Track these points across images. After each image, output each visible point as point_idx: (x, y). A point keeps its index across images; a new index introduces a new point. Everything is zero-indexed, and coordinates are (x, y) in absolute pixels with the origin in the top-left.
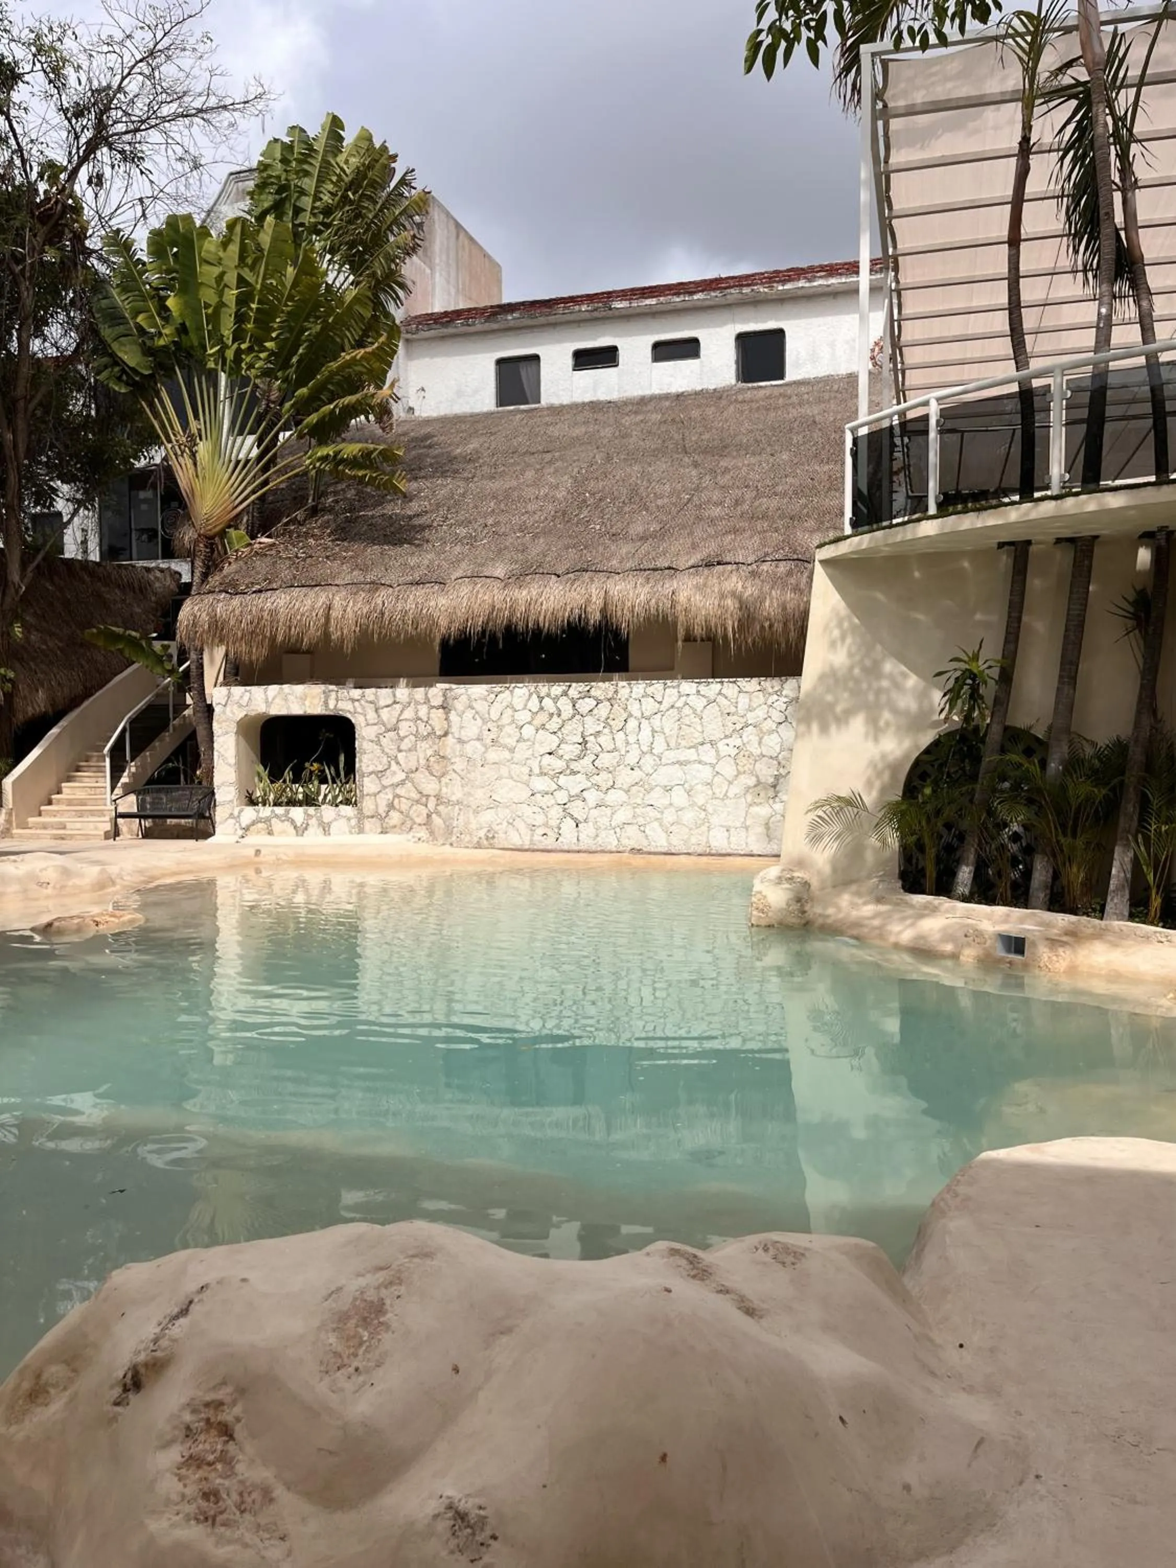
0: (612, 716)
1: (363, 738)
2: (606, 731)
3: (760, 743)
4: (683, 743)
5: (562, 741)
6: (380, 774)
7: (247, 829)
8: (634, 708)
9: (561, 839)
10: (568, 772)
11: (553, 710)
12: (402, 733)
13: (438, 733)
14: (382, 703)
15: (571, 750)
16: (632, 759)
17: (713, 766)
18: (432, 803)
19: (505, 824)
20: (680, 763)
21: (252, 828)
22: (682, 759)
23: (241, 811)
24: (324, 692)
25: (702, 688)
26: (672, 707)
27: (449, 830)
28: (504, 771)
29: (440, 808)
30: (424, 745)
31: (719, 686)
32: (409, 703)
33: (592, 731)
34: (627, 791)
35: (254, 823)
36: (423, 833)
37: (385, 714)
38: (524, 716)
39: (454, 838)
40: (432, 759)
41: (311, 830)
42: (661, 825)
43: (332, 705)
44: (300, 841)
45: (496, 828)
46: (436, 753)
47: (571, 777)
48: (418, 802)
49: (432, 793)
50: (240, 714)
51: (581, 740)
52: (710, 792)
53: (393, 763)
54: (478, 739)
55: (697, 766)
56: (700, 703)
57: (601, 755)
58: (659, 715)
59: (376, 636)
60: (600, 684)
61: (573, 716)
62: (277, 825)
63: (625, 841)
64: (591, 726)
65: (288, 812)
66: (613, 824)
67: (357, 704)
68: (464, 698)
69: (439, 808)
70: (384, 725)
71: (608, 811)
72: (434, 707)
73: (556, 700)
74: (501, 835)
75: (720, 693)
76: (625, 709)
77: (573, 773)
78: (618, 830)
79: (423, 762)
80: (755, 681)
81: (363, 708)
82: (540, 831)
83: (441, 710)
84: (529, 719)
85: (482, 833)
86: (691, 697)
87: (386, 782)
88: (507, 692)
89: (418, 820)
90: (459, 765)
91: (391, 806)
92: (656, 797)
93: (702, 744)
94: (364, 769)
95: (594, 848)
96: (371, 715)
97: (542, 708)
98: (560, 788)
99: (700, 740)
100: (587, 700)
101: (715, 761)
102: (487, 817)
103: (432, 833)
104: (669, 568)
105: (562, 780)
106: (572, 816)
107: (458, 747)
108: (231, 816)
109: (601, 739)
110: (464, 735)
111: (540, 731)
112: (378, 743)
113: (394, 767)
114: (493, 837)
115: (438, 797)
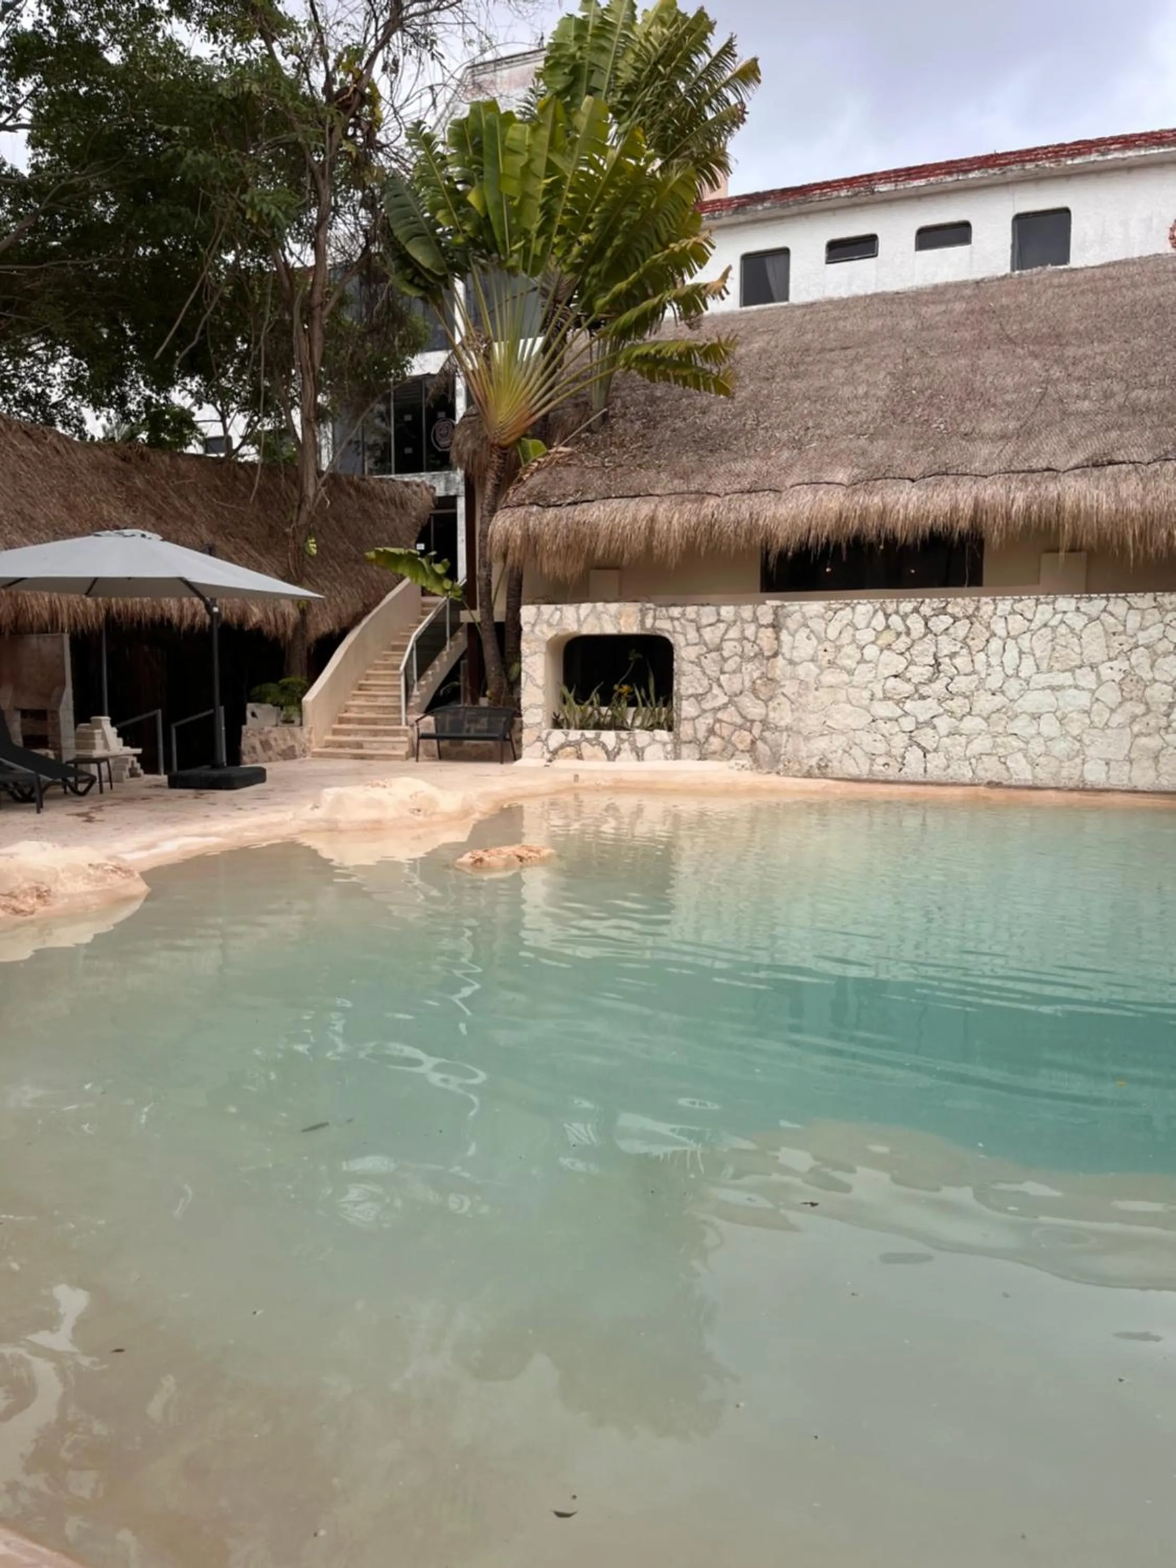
0: (971, 636)
1: (683, 659)
2: (964, 651)
3: (1152, 667)
4: (1057, 666)
5: (911, 663)
6: (698, 698)
7: (555, 753)
8: (999, 627)
9: (905, 770)
10: (916, 696)
11: (901, 628)
12: (726, 654)
13: (767, 654)
14: (704, 621)
15: (919, 672)
16: (994, 682)
17: (1093, 692)
18: (756, 731)
19: (840, 752)
20: (1053, 688)
21: (560, 752)
22: (1055, 683)
23: (549, 734)
24: (641, 610)
25: (1083, 605)
26: (1045, 625)
27: (776, 758)
28: (842, 695)
29: (767, 734)
30: (750, 666)
31: (1104, 602)
32: (735, 622)
33: (946, 652)
34: (987, 719)
35: (562, 746)
36: (746, 761)
37: (707, 634)
38: (866, 636)
39: (781, 766)
40: (758, 682)
41: (623, 754)
42: (1025, 756)
43: (649, 622)
44: (610, 766)
45: (830, 756)
46: (763, 675)
47: (921, 702)
48: (741, 727)
49: (758, 718)
50: (550, 634)
51: (933, 662)
52: (1087, 721)
53: (715, 686)
54: (812, 660)
55: (1073, 691)
56: (1078, 622)
57: (957, 679)
58: (1028, 635)
59: (703, 549)
60: (959, 600)
61: (925, 635)
62: (587, 749)
63: (981, 773)
64: (946, 646)
65: (598, 736)
66: (968, 754)
67: (676, 623)
68: (797, 616)
69: (765, 734)
70: (706, 644)
71: (963, 740)
72: (763, 626)
73: (904, 617)
74: (835, 763)
75: (1105, 610)
76: (988, 627)
77: (923, 698)
78: (973, 761)
79: (748, 684)
80: (1150, 596)
81: (683, 627)
82: (881, 761)
83: (771, 630)
84: (873, 639)
85: (813, 762)
86: (1069, 615)
87: (707, 705)
88: (848, 609)
89: (741, 747)
90: (790, 688)
91: (711, 731)
92: (1021, 725)
93: (1080, 667)
94: (682, 692)
95: (944, 780)
96: (692, 635)
97: (888, 627)
98: (906, 714)
99: (1078, 663)
100: (942, 617)
101: (1094, 687)
102: (821, 744)
103: (756, 760)
104: (1048, 469)
105: (909, 705)
106: (919, 745)
107: (789, 668)
108: (539, 739)
109: (958, 661)
110: (796, 656)
111: (885, 652)
112: (699, 664)
113: (716, 690)
114: (827, 766)
115: (764, 722)
